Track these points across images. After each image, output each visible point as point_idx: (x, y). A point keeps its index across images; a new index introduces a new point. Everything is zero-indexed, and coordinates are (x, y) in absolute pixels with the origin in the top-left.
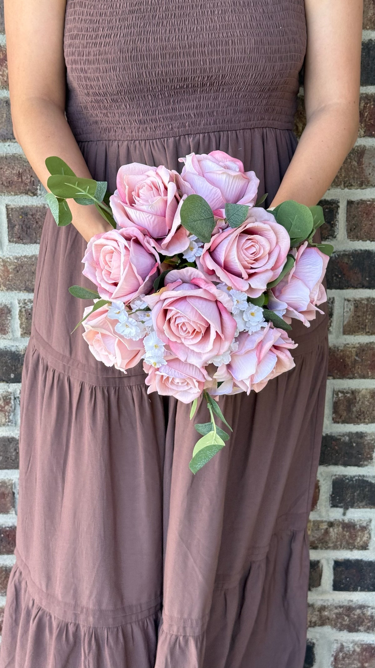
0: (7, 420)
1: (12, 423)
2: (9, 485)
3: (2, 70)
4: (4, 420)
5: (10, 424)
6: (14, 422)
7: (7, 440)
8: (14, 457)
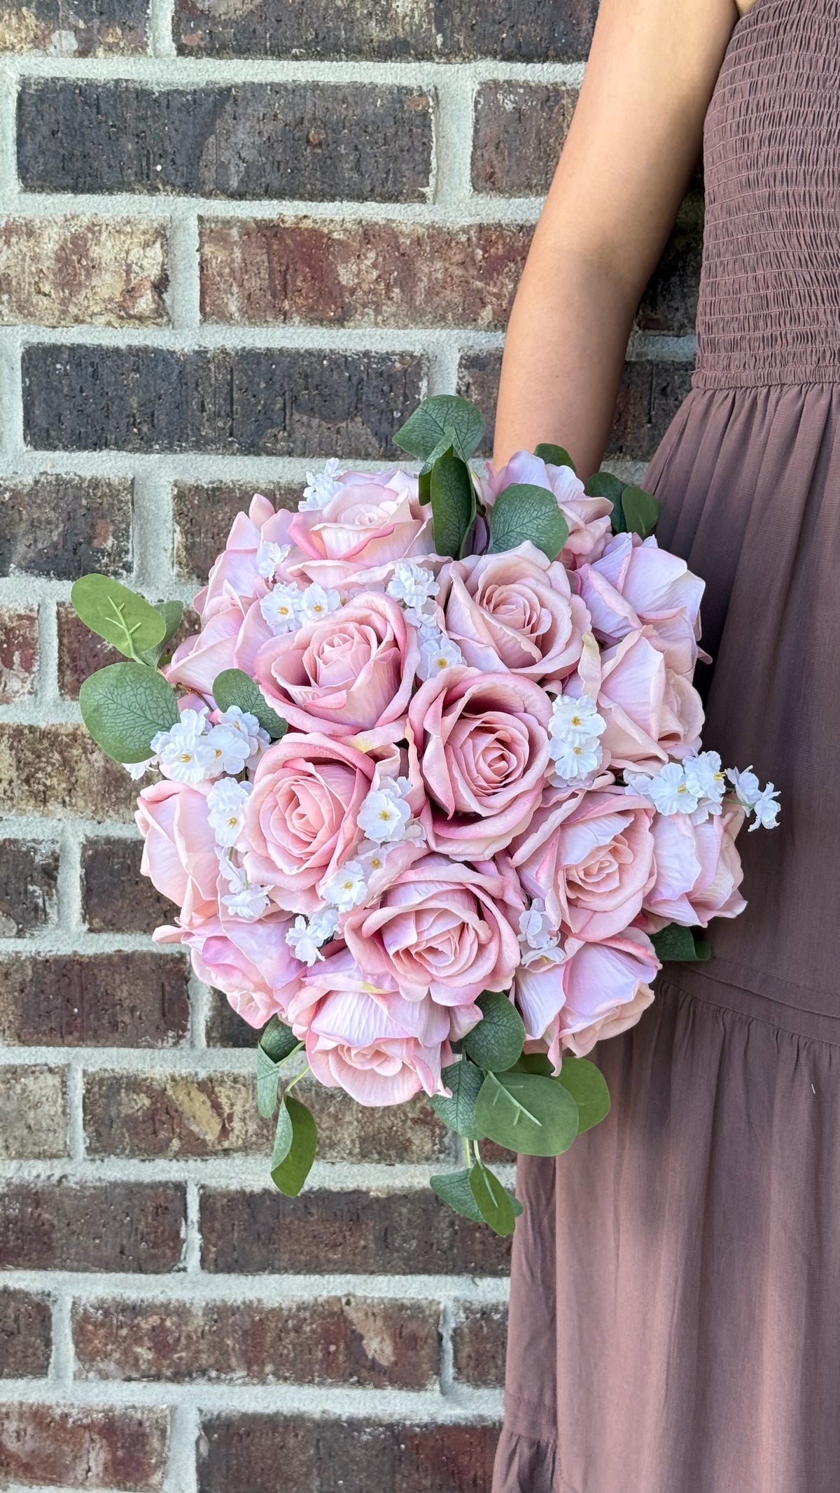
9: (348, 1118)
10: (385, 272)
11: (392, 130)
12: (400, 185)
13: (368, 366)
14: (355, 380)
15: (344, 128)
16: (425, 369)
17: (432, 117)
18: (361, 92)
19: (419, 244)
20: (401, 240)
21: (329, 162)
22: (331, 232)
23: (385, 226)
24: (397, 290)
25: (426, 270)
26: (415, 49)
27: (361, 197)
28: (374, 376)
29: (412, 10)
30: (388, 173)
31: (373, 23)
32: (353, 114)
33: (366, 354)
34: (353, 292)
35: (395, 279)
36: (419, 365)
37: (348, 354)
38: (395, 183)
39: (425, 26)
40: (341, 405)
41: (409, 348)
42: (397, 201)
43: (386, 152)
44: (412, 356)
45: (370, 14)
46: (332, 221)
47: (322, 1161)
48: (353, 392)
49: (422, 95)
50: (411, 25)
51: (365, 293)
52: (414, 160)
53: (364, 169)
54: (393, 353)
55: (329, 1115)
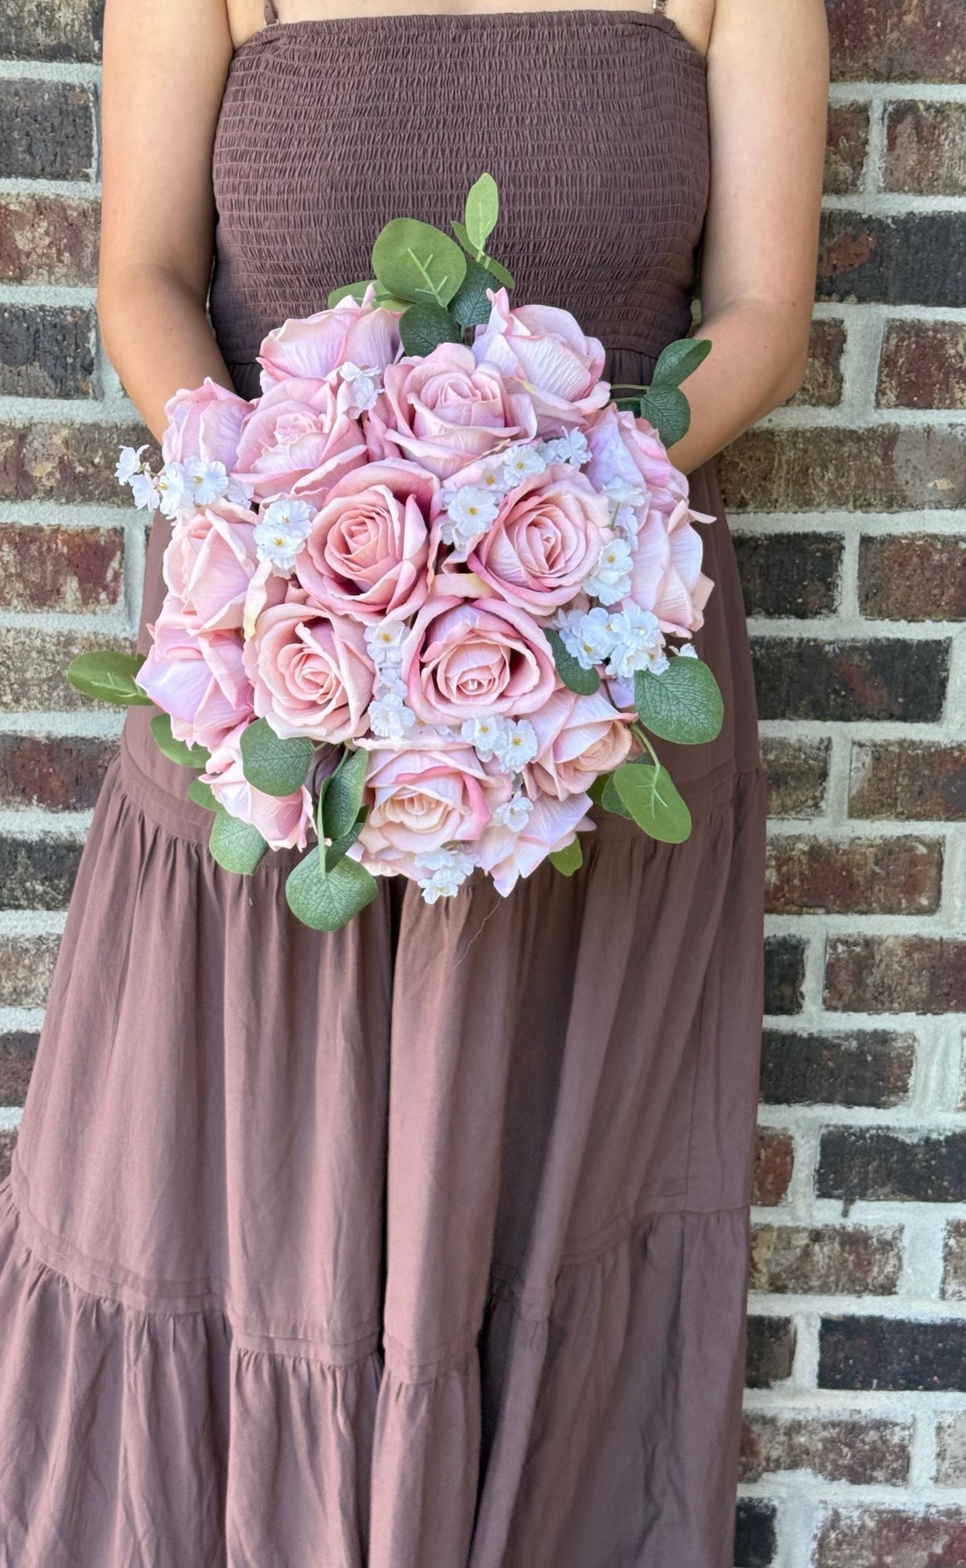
9: (41, 969)
10: (56, 239)
11: (59, 120)
12: (66, 167)
13: (44, 318)
14: (32, 330)
15: (17, 116)
16: (93, 323)
17: (93, 110)
18: (31, 87)
19: (85, 216)
20: (69, 212)
21: (4, 145)
22: (8, 204)
23: (55, 200)
24: (67, 255)
25: (92, 238)
26: (77, 53)
27: (33, 176)
28: (49, 327)
29: (73, 20)
30: (56, 155)
31: (39, 30)
32: (23, 106)
33: (42, 308)
34: (28, 255)
35: (65, 245)
36: (88, 318)
37: (26, 308)
38: (62, 164)
39: (84, 33)
40: (21, 351)
41: (79, 304)
42: (65, 179)
43: (53, 139)
44: (82, 311)
45: (36, 22)
46: (8, 194)
47: (19, 1008)
48: (31, 340)
49: (83, 91)
50: (72, 32)
51: (39, 256)
52: (78, 146)
53: (34, 152)
54: (66, 308)
55: (24, 967)
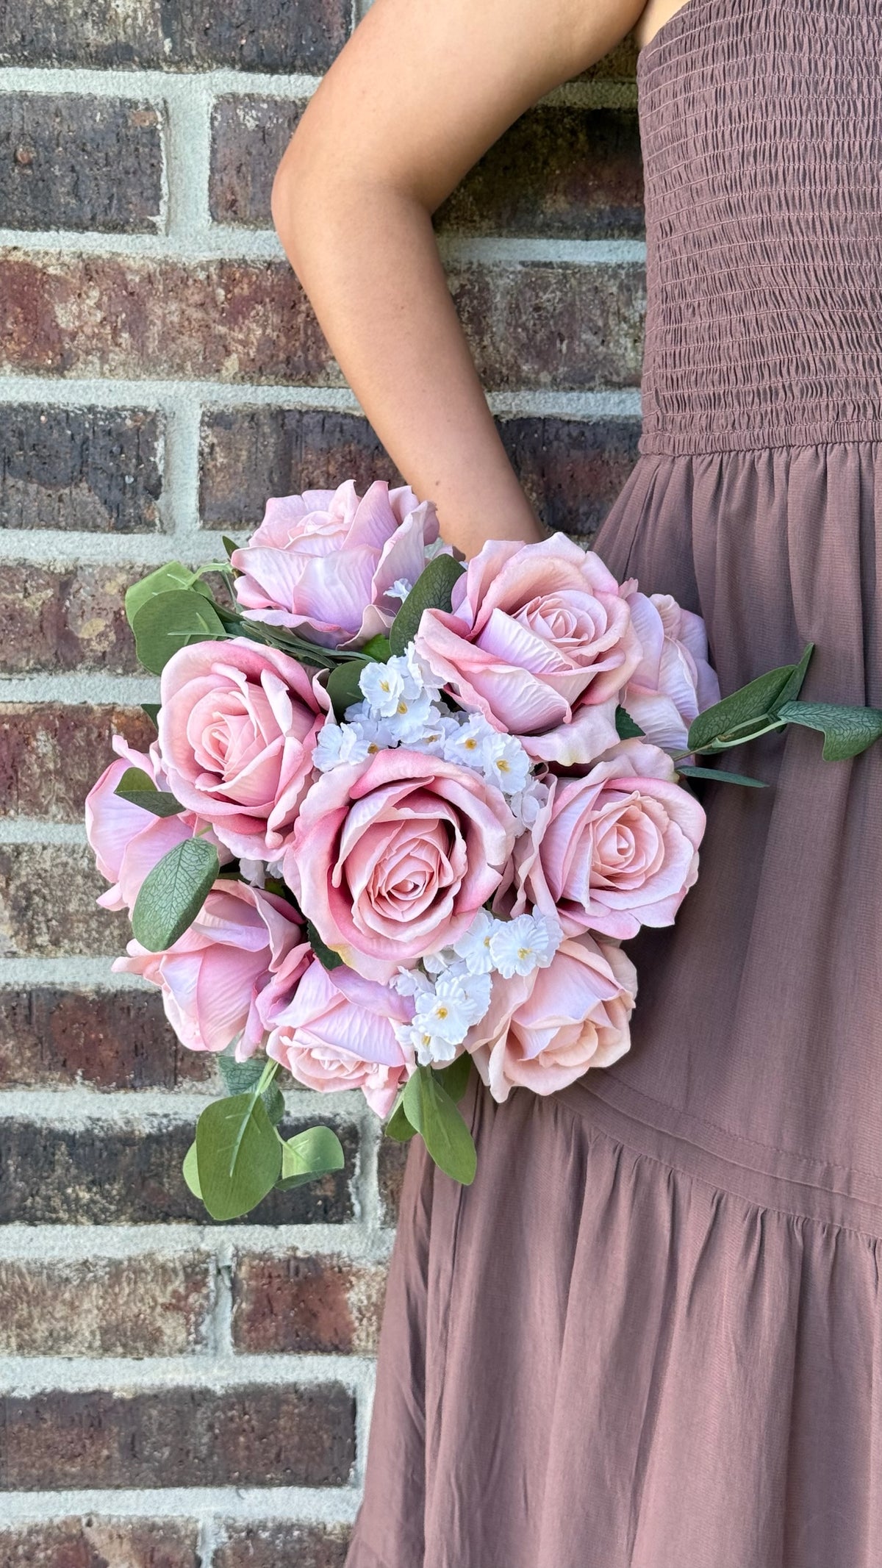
0: (191, 1338)
1: (206, 1345)
2: (187, 1536)
3: (245, 329)
4: (181, 1337)
5: (198, 1347)
6: (211, 1344)
7: (188, 1398)
8: (204, 1450)
9: (86, 1306)
10: (111, 314)
11: (115, 149)
12: (125, 214)
13: (94, 423)
14: (78, 439)
15: (58, 145)
16: (161, 427)
17: (161, 135)
18: (78, 105)
19: (150, 282)
20: (129, 277)
21: (41, 184)
22: (45, 266)
23: (109, 260)
24: (125, 335)
25: (159, 312)
26: (140, 56)
27: (81, 227)
28: (101, 435)
29: (135, 11)
30: (111, 198)
31: (89, 25)
32: (67, 129)
33: (91, 409)
34: (73, 336)
35: (124, 323)
36: (153, 422)
37: (70, 408)
38: (119, 210)
39: (150, 29)
40: (63, 467)
41: (141, 402)
42: (123, 231)
43: (108, 175)
44: (146, 413)
45: (85, 14)
46: (46, 253)
47: (56, 1358)
48: (76, 453)
49: (149, 108)
50: (133, 27)
51: (88, 337)
52: (142, 184)
53: (82, 193)
54: (124, 409)
55: (64, 1302)
